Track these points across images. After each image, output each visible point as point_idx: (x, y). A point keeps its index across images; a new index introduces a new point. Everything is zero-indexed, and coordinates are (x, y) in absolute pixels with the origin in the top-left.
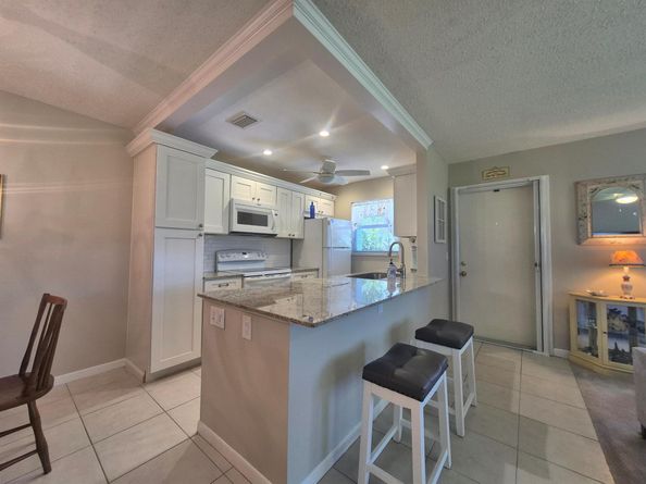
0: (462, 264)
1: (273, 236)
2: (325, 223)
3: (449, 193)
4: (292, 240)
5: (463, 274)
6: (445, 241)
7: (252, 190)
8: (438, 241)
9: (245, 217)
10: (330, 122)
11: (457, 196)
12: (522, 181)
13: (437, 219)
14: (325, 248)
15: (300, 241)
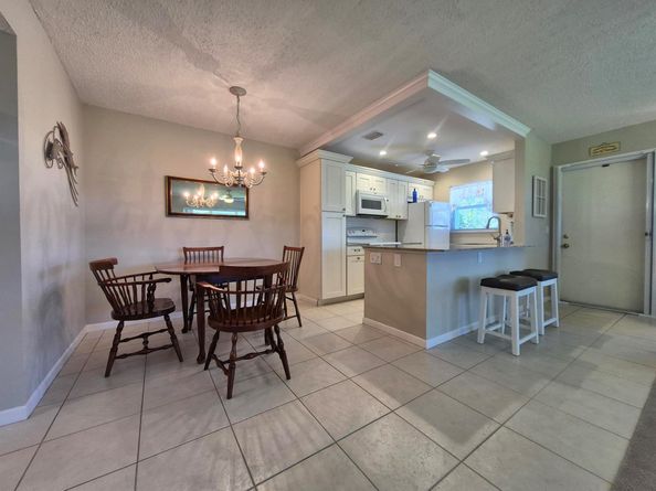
0: (565, 237)
1: (384, 217)
2: (427, 205)
3: (552, 172)
4: (397, 221)
5: (565, 246)
6: (545, 216)
7: (369, 183)
8: (535, 215)
9: (367, 203)
10: (439, 127)
11: (560, 173)
12: (635, 154)
13: (535, 196)
14: (427, 225)
15: (404, 221)
